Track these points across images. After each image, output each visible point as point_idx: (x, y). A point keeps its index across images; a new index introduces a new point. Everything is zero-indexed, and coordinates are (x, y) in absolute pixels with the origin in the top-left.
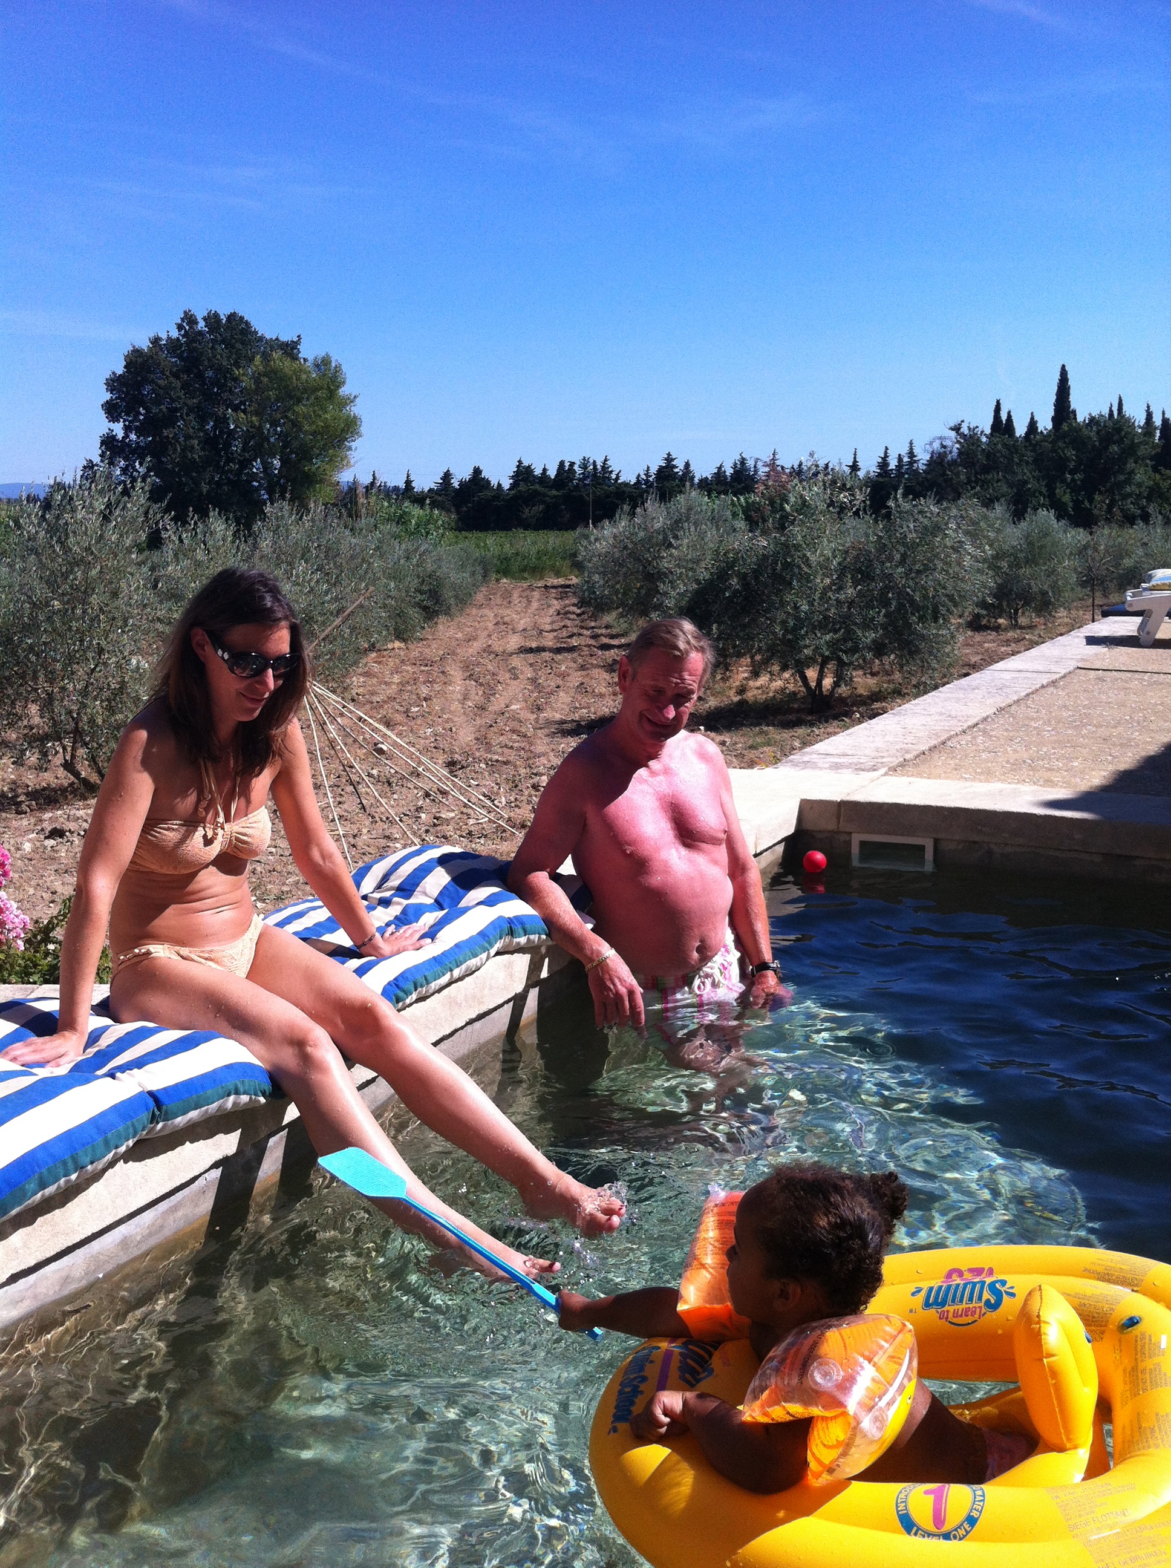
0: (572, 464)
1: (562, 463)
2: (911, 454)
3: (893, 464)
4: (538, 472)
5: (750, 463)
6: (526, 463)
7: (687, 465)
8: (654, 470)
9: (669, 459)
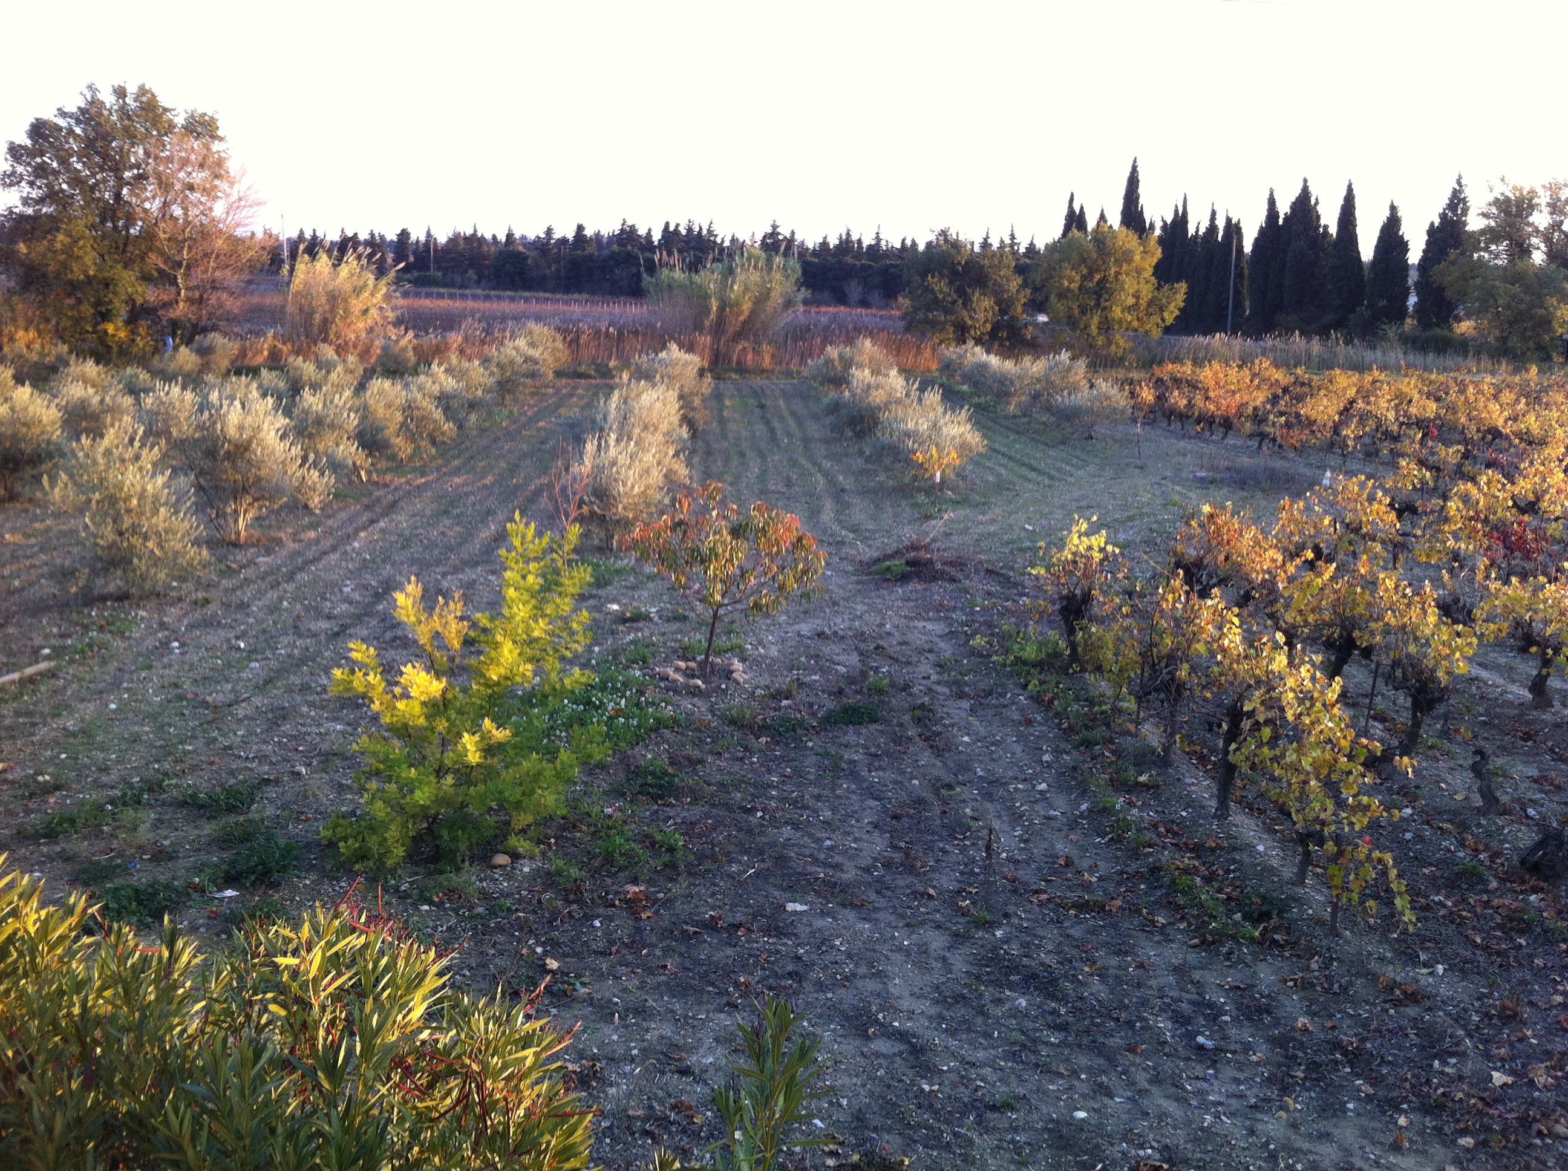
0: (677, 225)
1: (667, 224)
2: (1013, 237)
3: (995, 244)
4: (642, 232)
5: (855, 237)
6: (629, 223)
7: (793, 233)
8: (759, 238)
9: (774, 227)
